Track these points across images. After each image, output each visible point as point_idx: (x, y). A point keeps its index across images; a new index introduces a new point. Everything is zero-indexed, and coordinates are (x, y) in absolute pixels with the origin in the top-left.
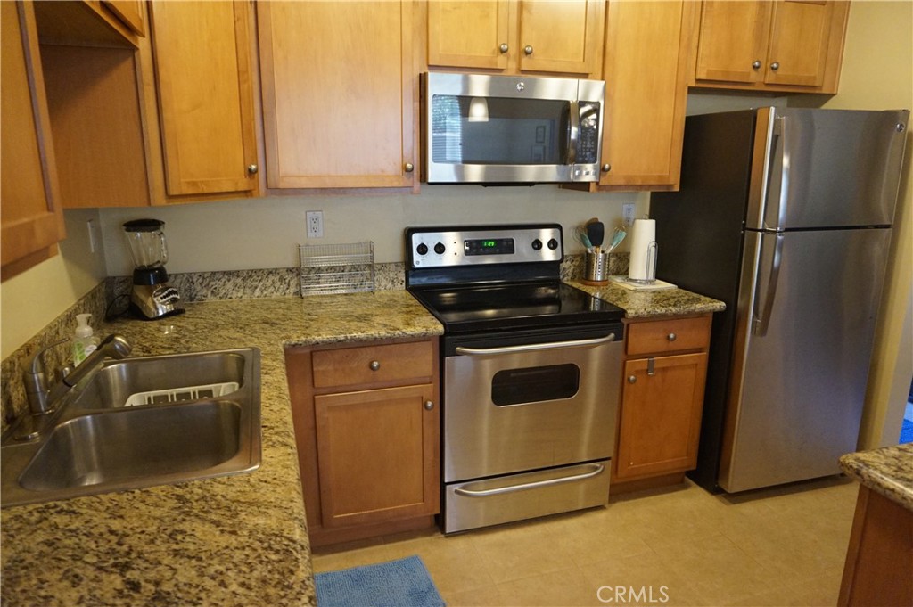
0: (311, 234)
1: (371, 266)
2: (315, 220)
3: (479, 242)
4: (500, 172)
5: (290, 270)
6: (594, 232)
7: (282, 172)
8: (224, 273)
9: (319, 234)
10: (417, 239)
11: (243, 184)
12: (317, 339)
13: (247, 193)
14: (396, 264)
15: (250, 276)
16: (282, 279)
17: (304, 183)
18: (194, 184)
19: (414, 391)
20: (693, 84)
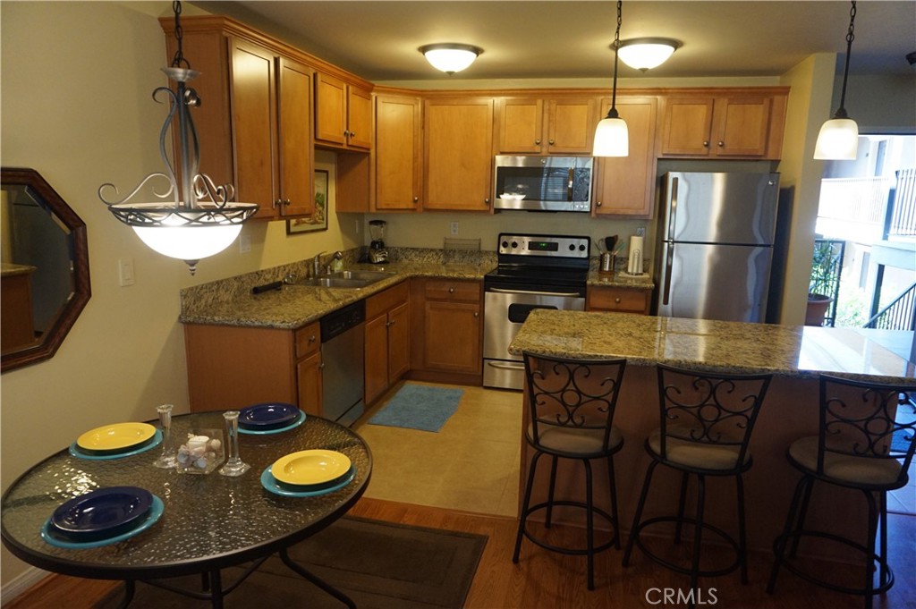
0: (453, 233)
1: (480, 252)
2: (455, 225)
3: (538, 243)
4: (532, 205)
5: (441, 250)
6: (610, 243)
7: (430, 202)
8: (411, 249)
9: (457, 233)
10: (504, 239)
11: (411, 206)
12: (426, 274)
13: (414, 210)
14: (494, 252)
15: (422, 251)
16: (437, 254)
17: (438, 207)
18: (388, 205)
19: (469, 306)
20: (661, 156)
